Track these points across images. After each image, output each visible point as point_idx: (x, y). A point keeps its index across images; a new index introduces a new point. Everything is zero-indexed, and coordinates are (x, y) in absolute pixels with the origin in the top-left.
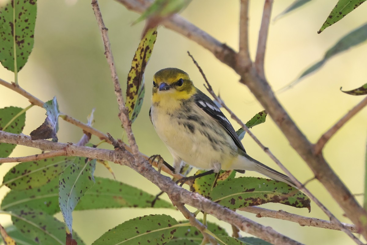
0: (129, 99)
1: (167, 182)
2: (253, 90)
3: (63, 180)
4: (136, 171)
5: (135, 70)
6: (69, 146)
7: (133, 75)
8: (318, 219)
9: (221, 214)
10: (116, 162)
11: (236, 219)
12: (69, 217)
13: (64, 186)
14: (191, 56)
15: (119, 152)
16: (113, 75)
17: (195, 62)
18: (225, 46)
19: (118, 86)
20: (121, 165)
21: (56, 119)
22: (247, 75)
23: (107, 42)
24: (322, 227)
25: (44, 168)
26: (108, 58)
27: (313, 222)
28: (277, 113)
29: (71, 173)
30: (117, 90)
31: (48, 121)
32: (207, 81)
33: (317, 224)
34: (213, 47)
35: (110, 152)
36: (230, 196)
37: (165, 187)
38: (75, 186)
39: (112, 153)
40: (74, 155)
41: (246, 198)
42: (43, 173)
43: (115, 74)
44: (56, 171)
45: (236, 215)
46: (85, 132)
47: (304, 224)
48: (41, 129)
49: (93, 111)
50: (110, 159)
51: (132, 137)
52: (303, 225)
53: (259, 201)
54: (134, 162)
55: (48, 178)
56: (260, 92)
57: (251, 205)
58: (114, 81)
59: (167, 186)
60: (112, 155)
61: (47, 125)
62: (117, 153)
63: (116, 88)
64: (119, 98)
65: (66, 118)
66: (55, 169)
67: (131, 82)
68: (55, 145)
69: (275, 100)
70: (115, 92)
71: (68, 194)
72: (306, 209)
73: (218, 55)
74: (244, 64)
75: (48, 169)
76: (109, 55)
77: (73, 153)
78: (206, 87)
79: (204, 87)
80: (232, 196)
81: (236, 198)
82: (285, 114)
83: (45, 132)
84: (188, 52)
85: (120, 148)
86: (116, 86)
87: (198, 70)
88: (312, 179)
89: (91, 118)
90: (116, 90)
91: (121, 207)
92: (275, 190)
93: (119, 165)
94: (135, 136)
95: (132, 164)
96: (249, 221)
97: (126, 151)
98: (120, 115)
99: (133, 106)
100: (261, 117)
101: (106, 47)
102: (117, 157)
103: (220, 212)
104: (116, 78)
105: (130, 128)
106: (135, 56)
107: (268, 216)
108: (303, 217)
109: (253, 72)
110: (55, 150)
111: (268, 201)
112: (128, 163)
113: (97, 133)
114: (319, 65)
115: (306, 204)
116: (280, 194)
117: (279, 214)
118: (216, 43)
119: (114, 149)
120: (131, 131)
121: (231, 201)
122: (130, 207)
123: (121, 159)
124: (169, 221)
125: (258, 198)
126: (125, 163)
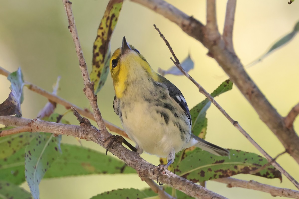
0: (95, 68)
1: (135, 158)
2: (221, 63)
3: (29, 152)
4: (102, 146)
5: (101, 38)
6: (33, 121)
7: (99, 44)
8: (290, 190)
9: (190, 189)
10: (82, 138)
11: (206, 195)
12: (36, 191)
13: (30, 159)
14: (158, 30)
15: (85, 127)
16: (78, 49)
17: (162, 35)
18: (192, 19)
19: (82, 60)
20: (87, 141)
21: (20, 91)
22: (215, 48)
23: (71, 16)
24: (295, 198)
25: (8, 139)
26: (72, 32)
27: (285, 193)
28: (246, 86)
29: (37, 145)
30: (82, 64)
31: (12, 97)
32: (174, 55)
33: (289, 195)
34: (180, 21)
35: (76, 128)
36: (199, 168)
37: (133, 163)
38: (41, 158)
39: (78, 129)
40: (39, 131)
41: (216, 170)
42: (8, 144)
43: (79, 48)
44: (21, 142)
45: (206, 190)
46: (50, 101)
47: (275, 194)
48: (4, 105)
49: (59, 79)
50: (76, 134)
51: (98, 112)
52: (275, 196)
53: (230, 173)
54: (100, 138)
55: (13, 149)
56: (229, 65)
57: (221, 177)
58: (79, 56)
59: (134, 162)
60: (78, 131)
61: (11, 101)
62: (83, 129)
63: (80, 62)
64: (84, 73)
65: (31, 87)
66: (20, 139)
67: (97, 51)
68: (19, 121)
69: (244, 73)
70: (80, 66)
71: (34, 167)
72: (277, 180)
73: (185, 28)
74: (212, 37)
75: (13, 139)
76: (73, 30)
77: (38, 129)
78: (173, 60)
79: (171, 60)
80: (201, 169)
81: (205, 171)
82: (255, 87)
83: (8, 108)
84: (155, 25)
85: (86, 123)
86: (81, 60)
87: (165, 43)
88: (284, 153)
89: (56, 87)
90: (80, 65)
91: (90, 173)
92: (245, 161)
93: (85, 140)
94: (101, 111)
95: (98, 140)
96: (219, 197)
97: (92, 126)
98: (85, 90)
99: (99, 75)
100: (227, 84)
101: (70, 21)
102: (83, 133)
103: (189, 188)
104: (81, 53)
105: (96, 103)
106: (101, 24)
107: (239, 186)
108: (274, 188)
109: (221, 45)
110: (20, 126)
111: (239, 173)
112: (94, 139)
113: (62, 102)
114: (289, 37)
115: (277, 174)
116: (251, 165)
117: (250, 184)
118: (184, 16)
119: (80, 125)
120: (97, 106)
121: (200, 174)
122: (99, 173)
123: (87, 134)
124: (137, 195)
125: (228, 169)
126: (92, 138)
